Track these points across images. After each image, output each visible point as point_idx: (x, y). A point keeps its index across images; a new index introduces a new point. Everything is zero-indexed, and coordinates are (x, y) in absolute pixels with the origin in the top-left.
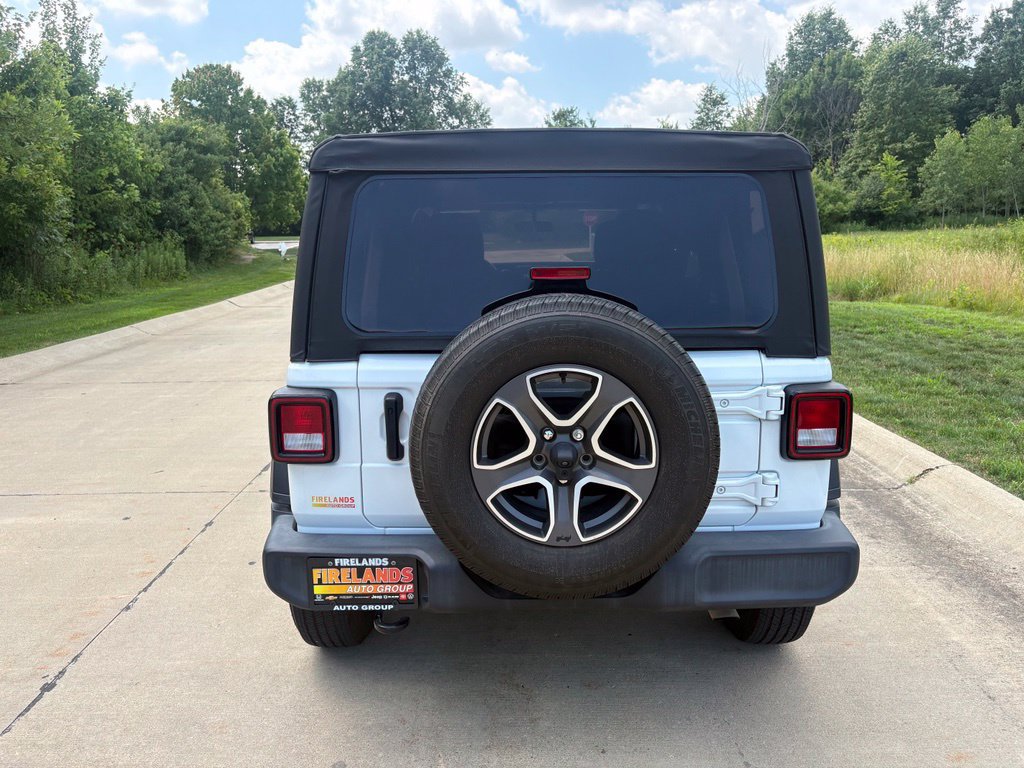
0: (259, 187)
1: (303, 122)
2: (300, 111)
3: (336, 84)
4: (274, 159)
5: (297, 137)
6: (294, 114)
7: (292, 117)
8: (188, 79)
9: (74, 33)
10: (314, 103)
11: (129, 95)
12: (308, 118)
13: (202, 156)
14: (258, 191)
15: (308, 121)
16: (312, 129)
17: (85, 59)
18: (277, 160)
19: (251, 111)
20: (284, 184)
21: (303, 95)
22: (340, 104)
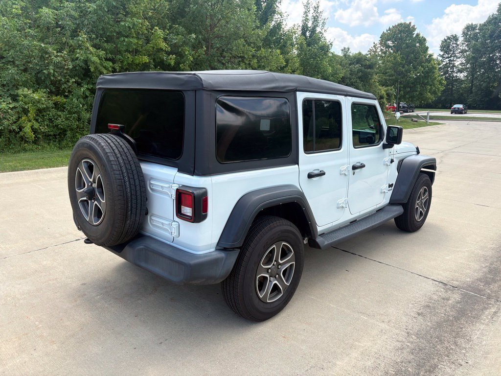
0: (412, 83)
1: (461, 48)
2: (460, 42)
3: (484, 25)
4: (423, 69)
5: (455, 56)
6: (456, 44)
7: (455, 45)
8: (389, 32)
9: (316, 19)
10: (469, 37)
11: (331, 44)
12: (464, 45)
13: (366, 70)
14: (412, 85)
15: (465, 47)
16: (466, 51)
17: (318, 29)
18: (424, 69)
19: (418, 45)
20: (426, 81)
21: (464, 33)
22: (484, 36)
